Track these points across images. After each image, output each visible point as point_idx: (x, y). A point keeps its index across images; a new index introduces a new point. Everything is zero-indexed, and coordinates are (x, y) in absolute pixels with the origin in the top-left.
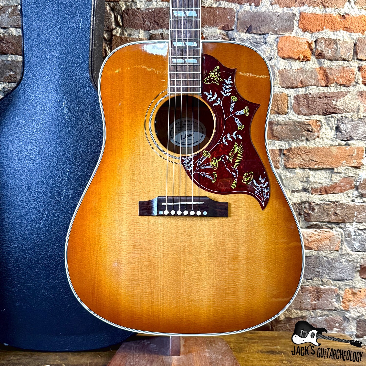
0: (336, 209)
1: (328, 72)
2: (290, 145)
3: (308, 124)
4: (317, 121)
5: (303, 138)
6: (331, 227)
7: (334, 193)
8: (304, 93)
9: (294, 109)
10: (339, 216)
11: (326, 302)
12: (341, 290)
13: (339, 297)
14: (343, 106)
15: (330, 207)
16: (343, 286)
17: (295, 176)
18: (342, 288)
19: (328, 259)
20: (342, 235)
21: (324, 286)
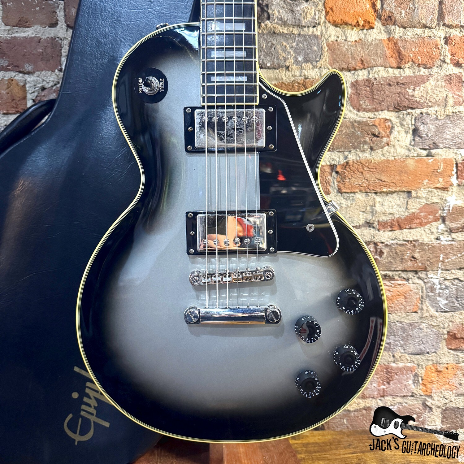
0: (414, 251)
1: (401, 45)
2: (346, 158)
3: (372, 125)
4: (386, 120)
5: (366, 147)
6: (406, 278)
7: (410, 228)
8: (365, 77)
9: (351, 102)
10: (417, 261)
11: (399, 385)
12: (420, 368)
13: (418, 378)
14: (423, 97)
15: (405, 249)
16: (423, 361)
17: (354, 204)
18: (422, 365)
19: (403, 324)
20: (422, 290)
21: (397, 363)
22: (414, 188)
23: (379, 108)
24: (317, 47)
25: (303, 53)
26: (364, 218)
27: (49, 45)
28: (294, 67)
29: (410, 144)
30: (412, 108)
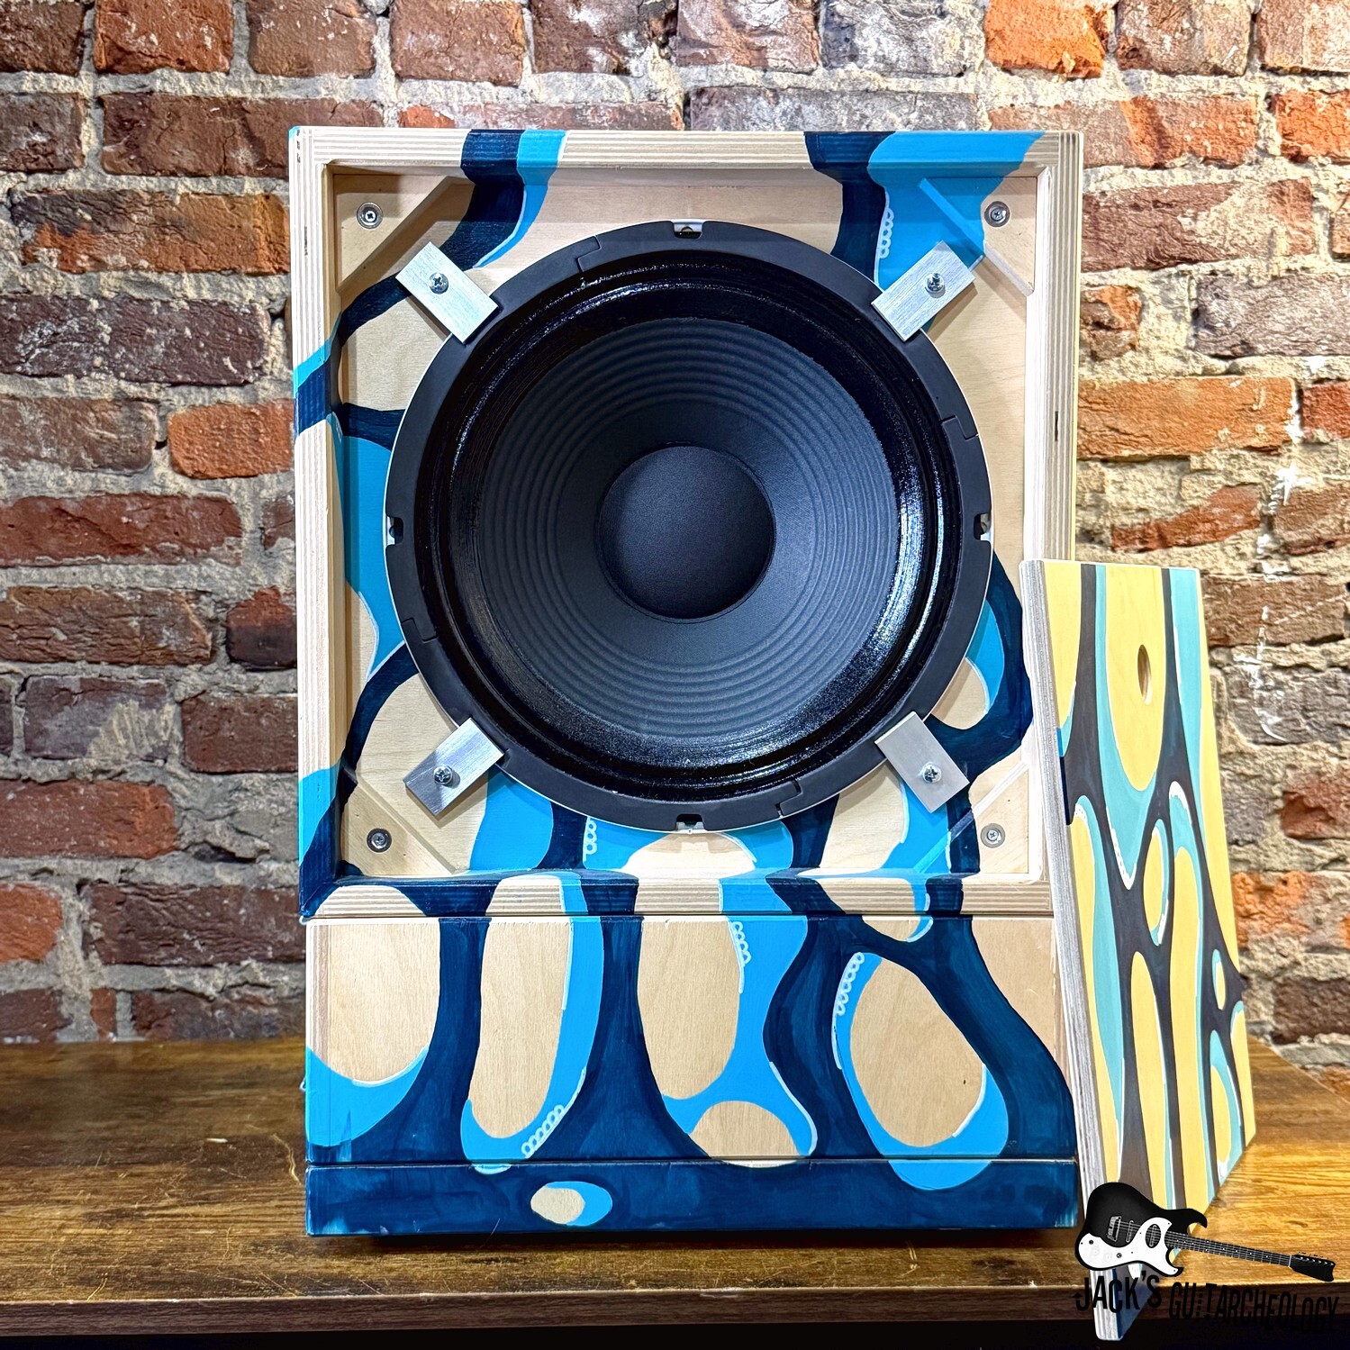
1: (1164, 115)
4: (1129, 288)
22: (1196, 449)
23: (1113, 262)
26: (1079, 521)
29: (1187, 347)
30: (1190, 261)
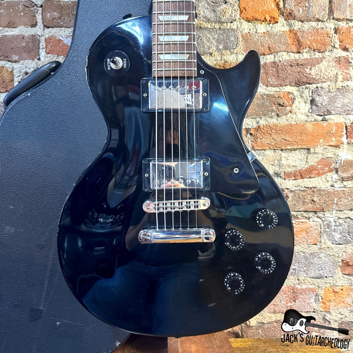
0: (313, 196)
1: (300, 35)
2: (258, 123)
3: (278, 97)
4: (289, 93)
5: (273, 114)
6: (308, 217)
7: (310, 178)
8: (272, 60)
10: (316, 204)
11: (303, 303)
12: (320, 289)
13: (319, 297)
14: (318, 74)
15: (306, 194)
16: (322, 284)
17: (265, 159)
18: (321, 287)
19: (305, 254)
20: (320, 226)
21: (301, 285)
22: (312, 146)
23: (284, 84)
24: (234, 38)
25: (223, 43)
26: (273, 170)
27: (30, 40)
28: (216, 53)
29: (309, 112)
30: (309, 84)
